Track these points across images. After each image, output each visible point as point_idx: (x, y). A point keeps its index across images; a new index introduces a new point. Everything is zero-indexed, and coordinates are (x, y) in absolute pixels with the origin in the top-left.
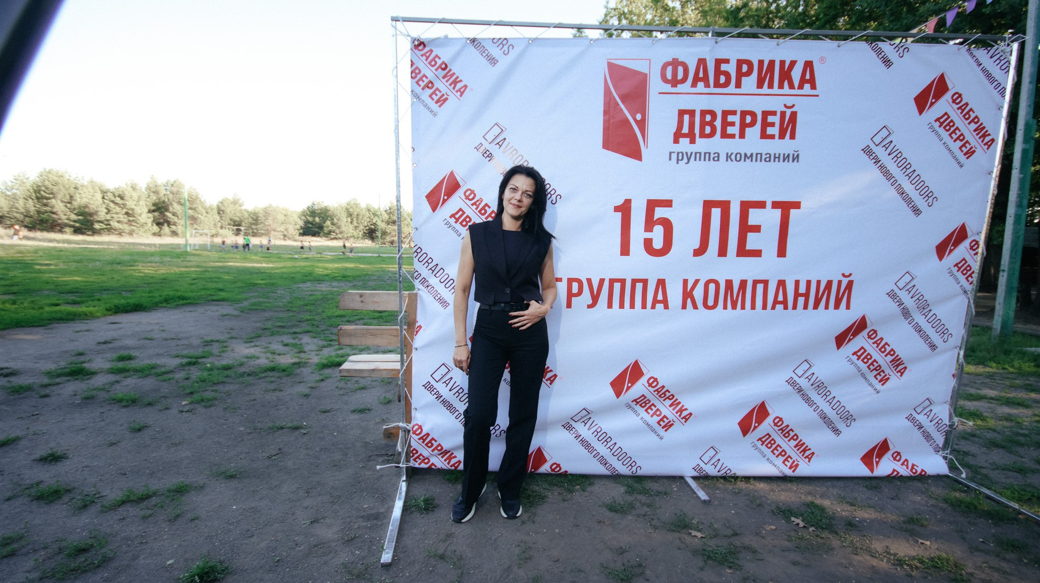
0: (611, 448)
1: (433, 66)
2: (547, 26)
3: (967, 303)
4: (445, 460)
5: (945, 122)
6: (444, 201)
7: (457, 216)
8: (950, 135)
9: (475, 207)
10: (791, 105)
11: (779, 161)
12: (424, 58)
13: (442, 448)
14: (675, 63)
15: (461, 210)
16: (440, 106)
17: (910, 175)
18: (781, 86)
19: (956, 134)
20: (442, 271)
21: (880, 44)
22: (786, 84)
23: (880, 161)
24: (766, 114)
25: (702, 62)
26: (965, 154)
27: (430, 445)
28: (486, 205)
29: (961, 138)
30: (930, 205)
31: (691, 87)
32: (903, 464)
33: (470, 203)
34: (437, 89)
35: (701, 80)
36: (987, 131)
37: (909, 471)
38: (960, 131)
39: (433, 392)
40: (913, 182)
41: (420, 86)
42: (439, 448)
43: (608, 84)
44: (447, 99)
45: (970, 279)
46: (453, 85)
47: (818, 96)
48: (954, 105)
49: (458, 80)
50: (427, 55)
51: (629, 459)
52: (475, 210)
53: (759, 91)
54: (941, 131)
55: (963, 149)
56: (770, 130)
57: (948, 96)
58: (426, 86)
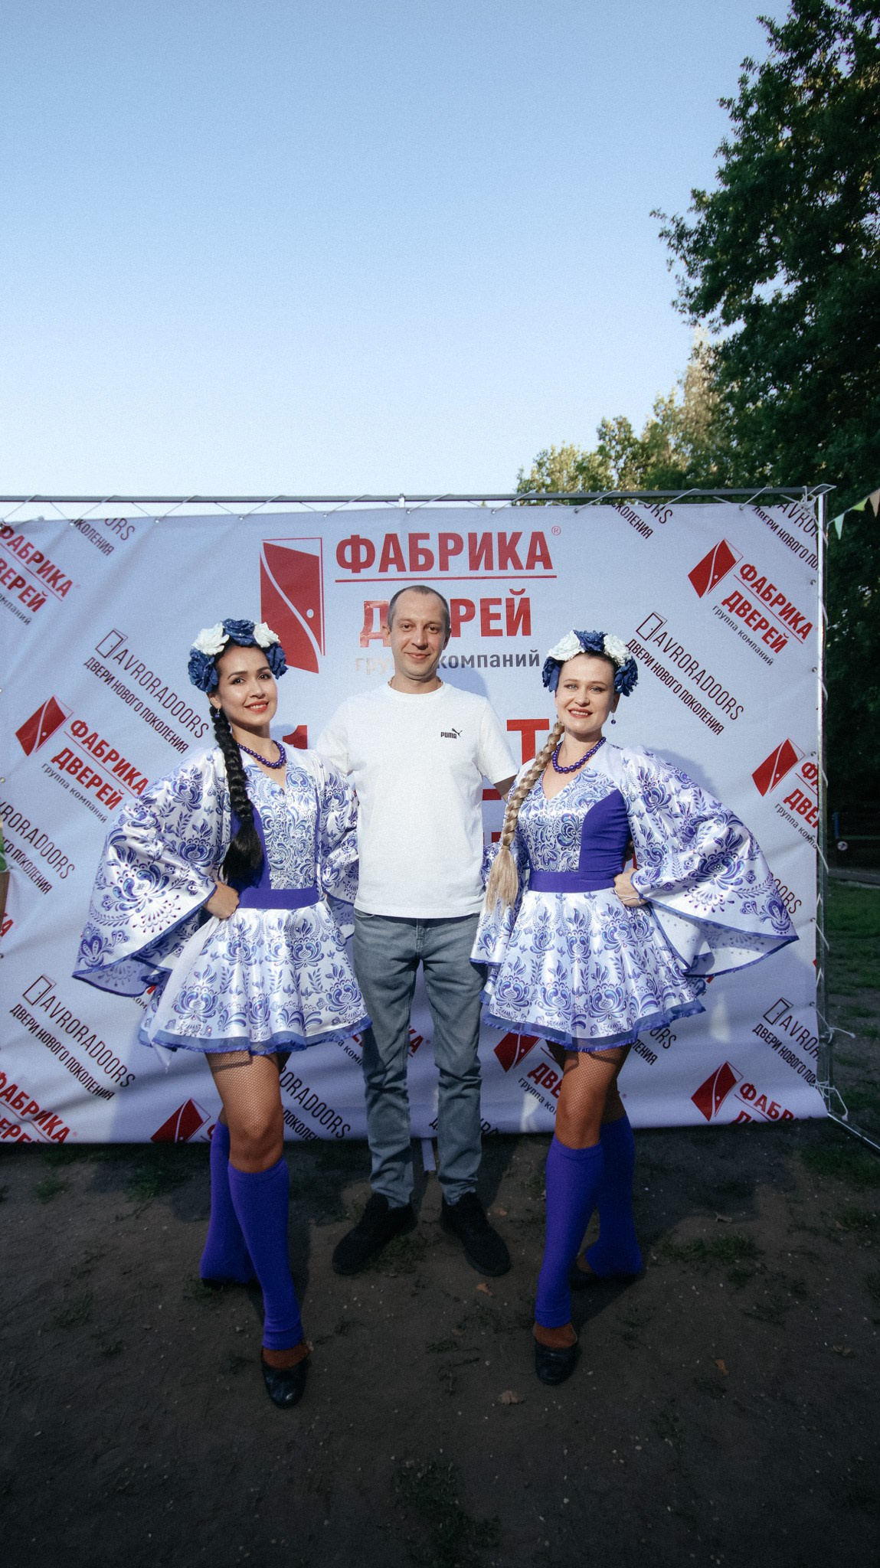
0: (301, 1096)
1: (23, 558)
3: (815, 854)
4: (44, 1129)
5: (735, 604)
6: (43, 740)
7: (62, 760)
8: (747, 621)
9: (87, 745)
10: (520, 590)
11: (511, 665)
12: (12, 547)
13: (37, 1109)
14: (355, 542)
15: (67, 750)
16: (34, 610)
17: (698, 677)
18: (503, 566)
19: (755, 620)
20: (44, 839)
22: (509, 562)
23: (653, 660)
24: (486, 603)
25: (391, 539)
26: (772, 646)
27: (18, 1104)
28: (103, 742)
29: (763, 624)
30: (733, 716)
31: (380, 571)
32: (756, 1104)
33: (80, 740)
34: (30, 588)
35: (392, 561)
36: (799, 614)
37: (765, 1114)
38: (760, 615)
39: (25, 1021)
40: (704, 687)
41: (5, 584)
42: (33, 1108)
43: (266, 573)
44: (43, 601)
45: (811, 818)
46: (52, 582)
47: (555, 577)
48: (745, 581)
49: (59, 574)
50: (16, 543)
51: (330, 1114)
52: (87, 750)
54: (733, 616)
55: (769, 638)
56: (494, 625)
57: (735, 570)
58: (14, 584)
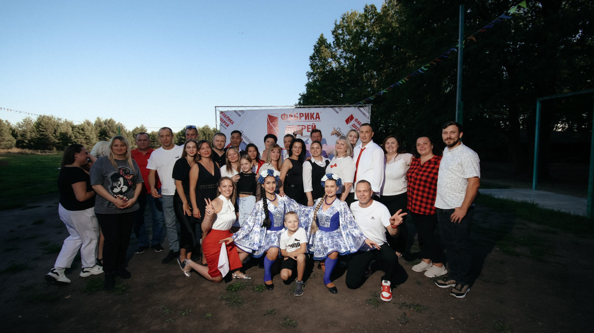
2: (253, 107)
10: (314, 123)
16: (227, 127)
18: (311, 119)
21: (335, 108)
24: (308, 126)
34: (227, 123)
41: (222, 122)
43: (268, 120)
44: (229, 125)
47: (321, 121)
48: (356, 122)
53: (306, 120)
57: (354, 120)
58: (224, 122)
